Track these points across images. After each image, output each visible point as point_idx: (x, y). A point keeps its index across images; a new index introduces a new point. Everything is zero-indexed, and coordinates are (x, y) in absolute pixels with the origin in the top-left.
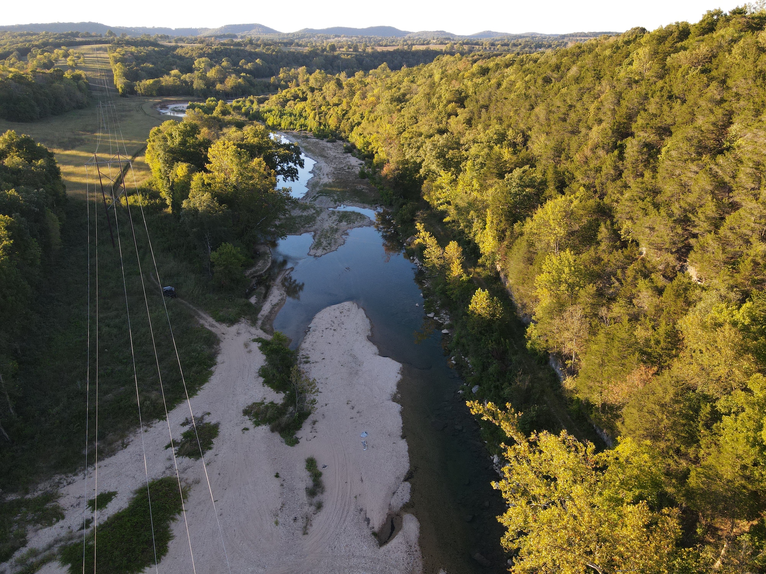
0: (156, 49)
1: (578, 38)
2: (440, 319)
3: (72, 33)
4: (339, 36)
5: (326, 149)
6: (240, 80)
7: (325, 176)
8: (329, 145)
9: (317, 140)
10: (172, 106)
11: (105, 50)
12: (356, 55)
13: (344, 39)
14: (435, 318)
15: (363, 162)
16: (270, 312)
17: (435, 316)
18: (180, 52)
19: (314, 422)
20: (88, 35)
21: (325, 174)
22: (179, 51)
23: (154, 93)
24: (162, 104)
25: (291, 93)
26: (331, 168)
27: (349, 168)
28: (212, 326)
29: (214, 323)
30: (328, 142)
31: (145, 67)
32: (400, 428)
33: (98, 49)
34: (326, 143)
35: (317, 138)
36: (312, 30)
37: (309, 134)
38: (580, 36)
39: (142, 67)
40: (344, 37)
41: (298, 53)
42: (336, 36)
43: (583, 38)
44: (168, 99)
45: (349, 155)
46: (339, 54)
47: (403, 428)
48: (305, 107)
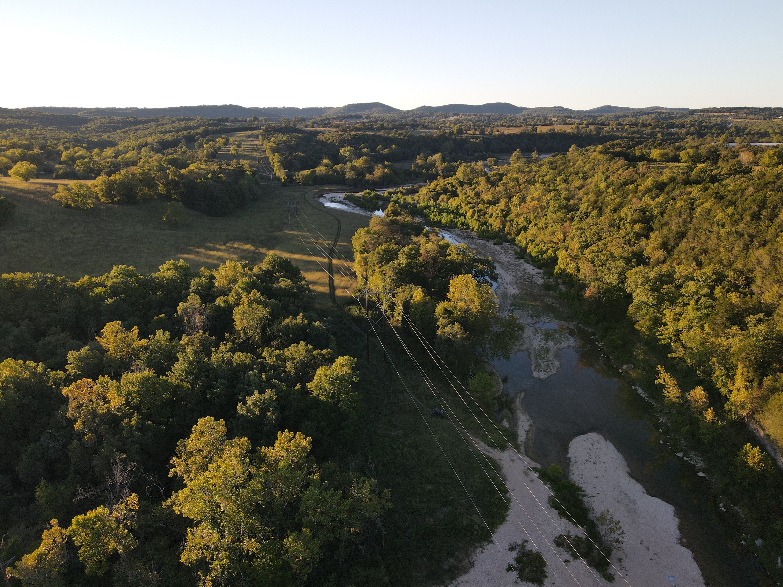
0: (300, 135)
1: (710, 114)
2: (691, 460)
3: (223, 118)
4: (458, 115)
5: (496, 252)
6: (386, 170)
7: (509, 286)
8: (497, 247)
9: (483, 242)
10: (329, 196)
11: (257, 137)
12: (484, 138)
13: (463, 117)
14: (685, 458)
15: (541, 271)
16: (527, 438)
17: (684, 456)
18: (322, 138)
19: (620, 560)
20: (236, 120)
21: (509, 283)
22: (320, 137)
23: (310, 182)
24: (319, 193)
25: (440, 187)
26: (512, 277)
27: (529, 278)
28: (487, 451)
29: (487, 447)
30: (494, 244)
31: (297, 156)
32: (700, 575)
33: (251, 136)
34: (493, 246)
35: (483, 239)
36: (429, 108)
37: (473, 234)
38: (711, 112)
39: (295, 156)
40: (463, 115)
41: (428, 137)
42: (455, 114)
43: (716, 114)
44: (324, 188)
45: (522, 261)
46: (467, 137)
47: (703, 575)
48: (460, 204)
